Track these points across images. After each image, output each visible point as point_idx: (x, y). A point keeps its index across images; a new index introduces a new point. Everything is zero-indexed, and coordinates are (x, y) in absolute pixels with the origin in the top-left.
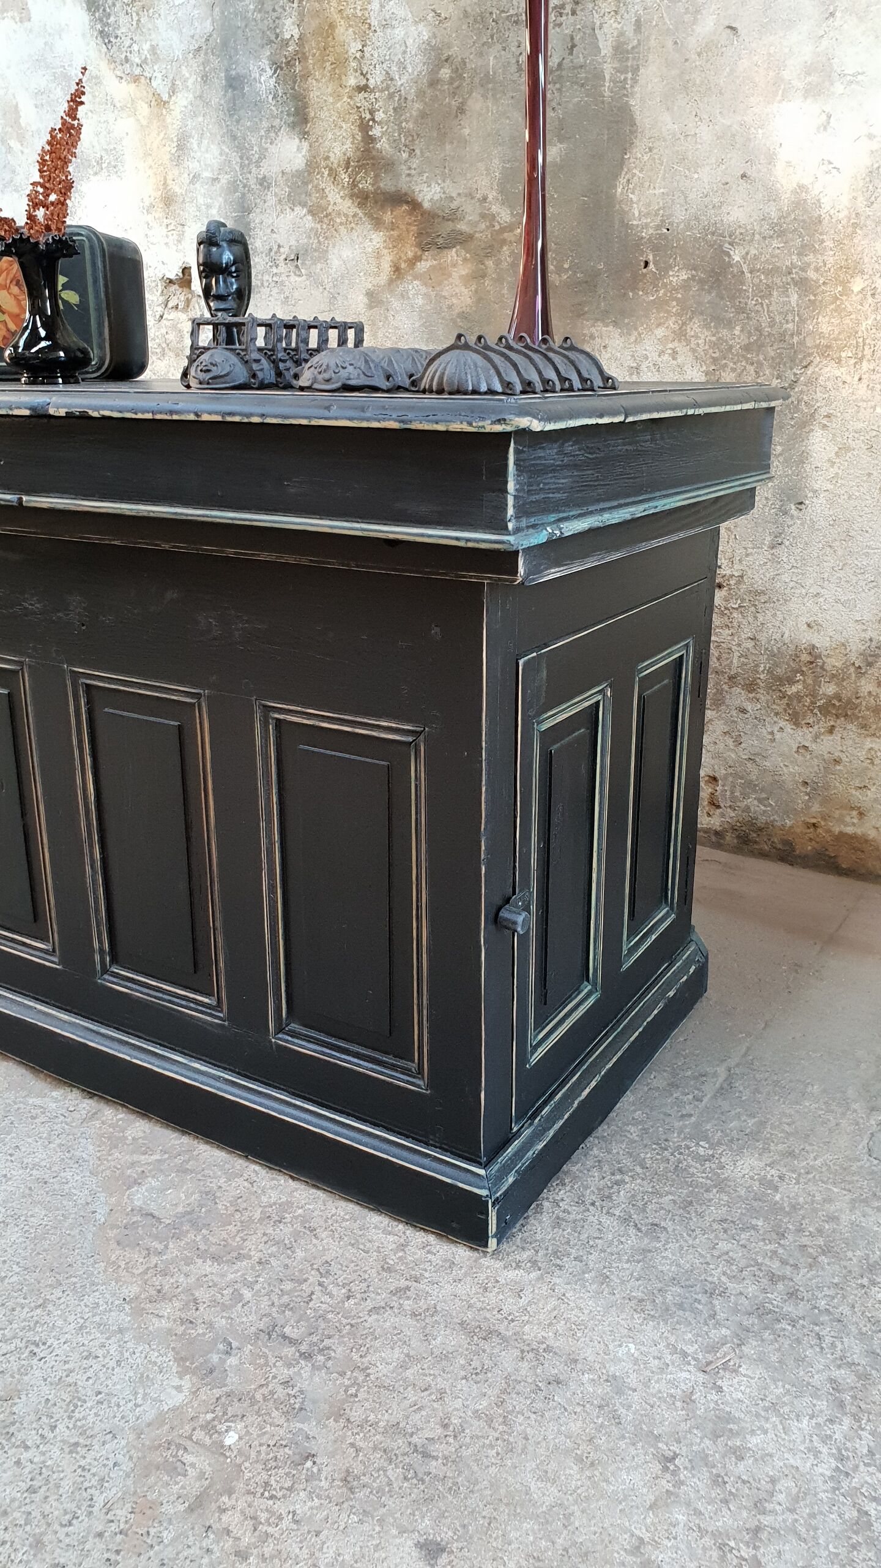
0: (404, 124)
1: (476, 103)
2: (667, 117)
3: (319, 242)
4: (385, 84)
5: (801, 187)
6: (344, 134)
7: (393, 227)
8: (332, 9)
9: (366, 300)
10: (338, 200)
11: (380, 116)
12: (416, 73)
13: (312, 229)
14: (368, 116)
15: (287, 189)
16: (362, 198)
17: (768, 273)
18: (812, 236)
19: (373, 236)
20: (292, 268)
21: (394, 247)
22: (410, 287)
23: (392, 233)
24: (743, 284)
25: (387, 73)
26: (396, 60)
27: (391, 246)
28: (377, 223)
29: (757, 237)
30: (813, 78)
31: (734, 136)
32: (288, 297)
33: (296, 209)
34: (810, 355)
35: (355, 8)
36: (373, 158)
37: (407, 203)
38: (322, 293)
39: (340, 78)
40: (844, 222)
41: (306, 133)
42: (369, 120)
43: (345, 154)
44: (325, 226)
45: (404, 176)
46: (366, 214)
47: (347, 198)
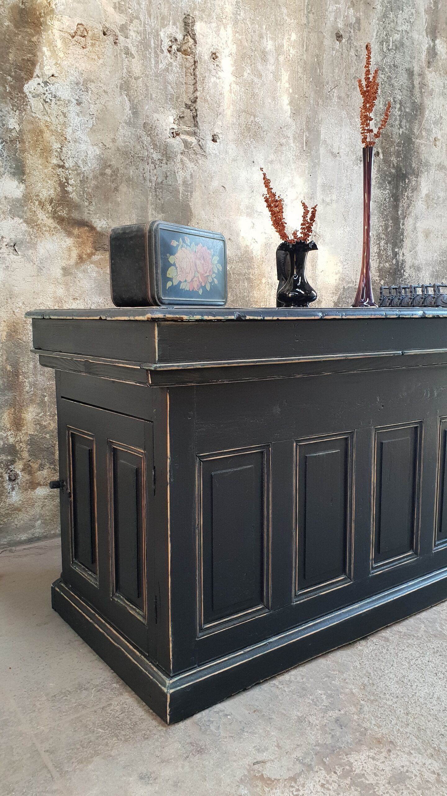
0: (86, 189)
1: (123, 188)
2: (203, 212)
3: (31, 239)
4: (75, 168)
5: (247, 246)
6: (49, 186)
7: (78, 237)
8: (42, 123)
9: (61, 272)
10: (43, 217)
11: (71, 182)
12: (93, 167)
13: (26, 231)
14: (64, 181)
15: (9, 207)
16: (61, 220)
17: (238, 275)
18: (251, 263)
19: (67, 240)
20: (12, 251)
21: (79, 247)
22: (89, 267)
23: (78, 239)
24: (231, 278)
25: (76, 163)
26: (81, 158)
27: (77, 246)
28: (69, 234)
29: (234, 261)
30: (249, 210)
31: (226, 224)
32: (8, 266)
33: (15, 218)
34: (252, 304)
35: (56, 128)
36: (67, 201)
37: (88, 226)
38: (33, 266)
39: (47, 158)
40: (260, 259)
41: (23, 180)
42: (65, 182)
43: (49, 196)
44: (35, 231)
45: (86, 213)
46: (62, 228)
47: (50, 218)
